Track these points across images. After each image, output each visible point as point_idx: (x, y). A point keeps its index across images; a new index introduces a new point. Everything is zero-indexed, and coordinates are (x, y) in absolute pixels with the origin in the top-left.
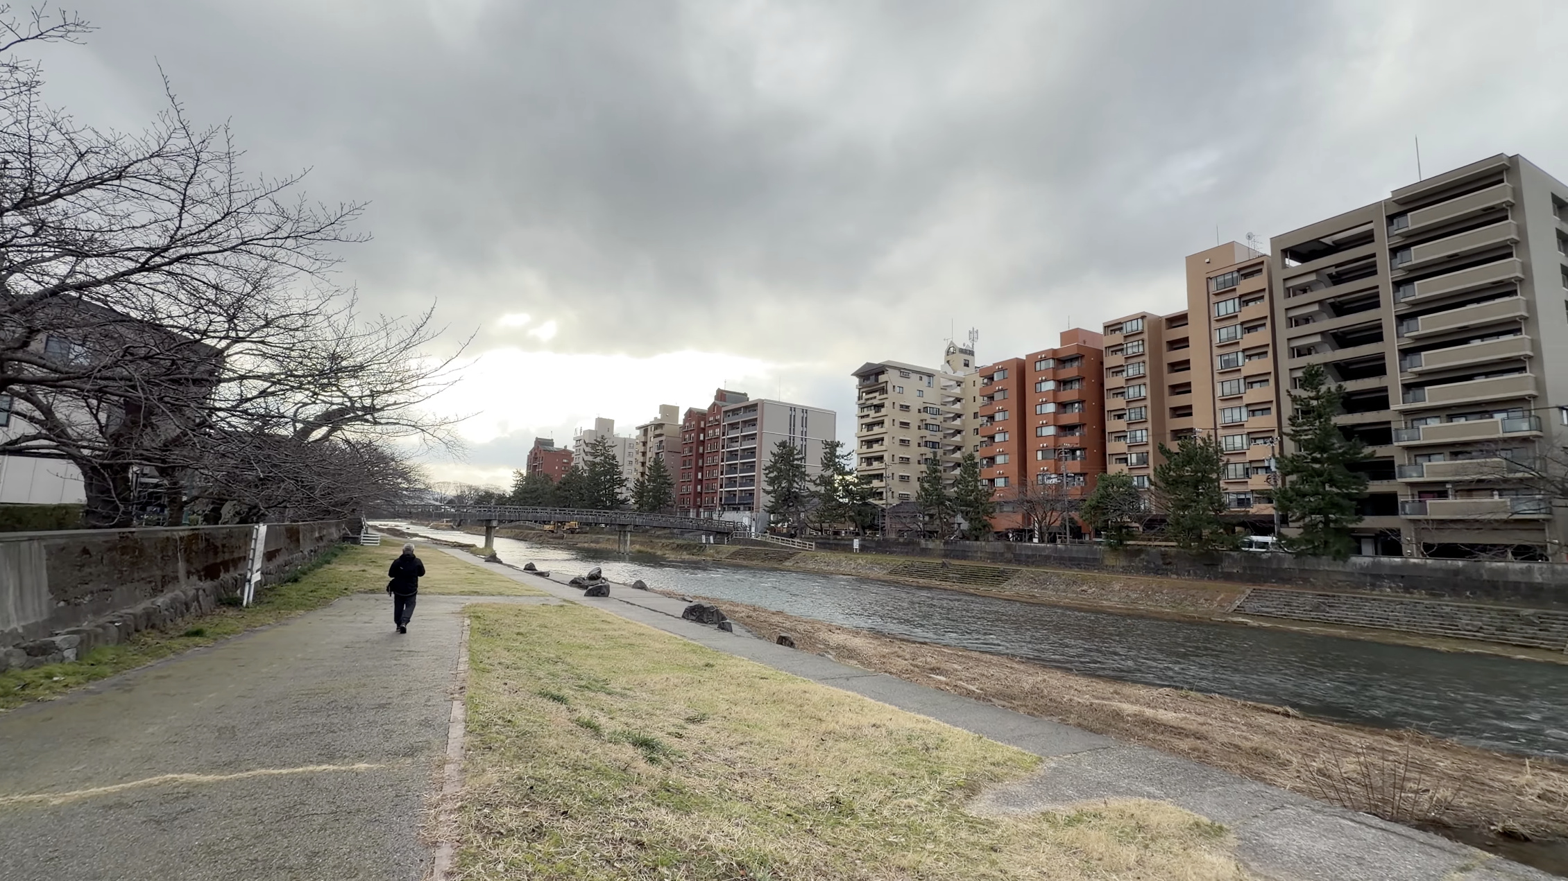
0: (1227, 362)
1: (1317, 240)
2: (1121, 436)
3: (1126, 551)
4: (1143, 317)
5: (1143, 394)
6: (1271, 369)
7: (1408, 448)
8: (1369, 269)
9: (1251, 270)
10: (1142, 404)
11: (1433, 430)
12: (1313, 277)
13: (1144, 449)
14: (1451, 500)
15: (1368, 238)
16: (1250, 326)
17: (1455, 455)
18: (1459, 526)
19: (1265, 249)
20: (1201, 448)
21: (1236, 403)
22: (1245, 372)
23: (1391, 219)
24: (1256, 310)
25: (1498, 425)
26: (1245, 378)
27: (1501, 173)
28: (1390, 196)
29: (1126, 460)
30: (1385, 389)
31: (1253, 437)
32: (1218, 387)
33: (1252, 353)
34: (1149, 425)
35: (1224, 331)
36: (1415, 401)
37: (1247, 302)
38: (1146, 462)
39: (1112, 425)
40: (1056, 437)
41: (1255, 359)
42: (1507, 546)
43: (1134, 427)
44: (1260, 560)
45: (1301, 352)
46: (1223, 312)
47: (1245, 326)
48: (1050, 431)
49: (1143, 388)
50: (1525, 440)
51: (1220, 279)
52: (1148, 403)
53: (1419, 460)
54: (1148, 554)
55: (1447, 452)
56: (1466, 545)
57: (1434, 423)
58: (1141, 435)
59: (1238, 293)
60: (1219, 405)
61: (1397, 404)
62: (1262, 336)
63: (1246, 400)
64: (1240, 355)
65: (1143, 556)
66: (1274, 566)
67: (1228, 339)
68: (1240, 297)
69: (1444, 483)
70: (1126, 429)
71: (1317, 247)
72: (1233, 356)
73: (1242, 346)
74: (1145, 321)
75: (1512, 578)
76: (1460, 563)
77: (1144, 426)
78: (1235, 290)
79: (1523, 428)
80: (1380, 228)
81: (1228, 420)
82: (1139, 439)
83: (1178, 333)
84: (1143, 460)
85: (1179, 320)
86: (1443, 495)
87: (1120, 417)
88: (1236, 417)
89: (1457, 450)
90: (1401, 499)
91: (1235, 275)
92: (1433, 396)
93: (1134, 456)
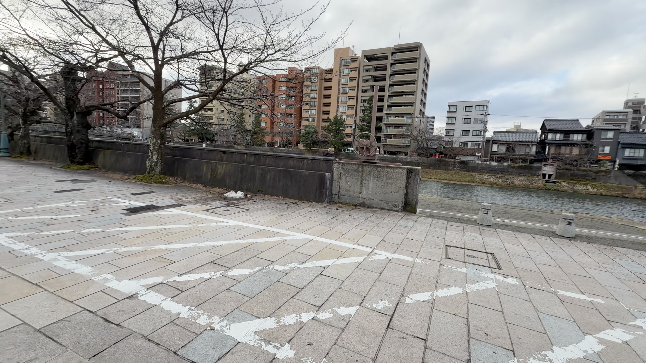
0: (344, 90)
1: (373, 55)
2: (307, 111)
3: (312, 151)
4: (318, 68)
5: (316, 97)
6: (356, 95)
7: (386, 124)
8: (384, 68)
9: (355, 59)
10: (314, 100)
11: (392, 120)
12: (371, 67)
13: (314, 116)
14: (392, 139)
15: (385, 58)
16: (352, 79)
17: (395, 127)
18: (397, 146)
19: (360, 54)
20: (339, 119)
21: (345, 105)
22: (349, 95)
23: (393, 53)
24: (354, 74)
25: (405, 120)
26: (348, 97)
27: (418, 47)
28: (394, 46)
29: (308, 120)
30: (383, 106)
31: (348, 116)
32: (340, 99)
33: (352, 88)
34: (317, 108)
35: (344, 79)
36: (389, 111)
37: (352, 71)
38: (314, 121)
39: (305, 107)
40: (285, 108)
41: (351, 90)
42: (403, 152)
43: (311, 108)
44: (350, 155)
45: (365, 91)
46: (345, 73)
47: (351, 79)
48: (283, 107)
49: (316, 94)
50: (409, 124)
51: (345, 61)
52: (317, 100)
53: (388, 128)
54: (319, 152)
55: (393, 126)
56: (396, 152)
57: (392, 118)
58: (314, 112)
59: (350, 67)
60: (340, 104)
61: (385, 111)
62: (354, 84)
63: (348, 104)
64: (348, 88)
65: (317, 153)
66: (353, 157)
67: (345, 83)
68: (350, 68)
69: (391, 135)
70: (309, 108)
71: (373, 57)
72: (346, 89)
73: (349, 86)
74: (319, 69)
75: (404, 160)
76: (394, 156)
77: (315, 108)
78: (349, 66)
79: (409, 121)
80: (390, 55)
81: (342, 110)
82: (313, 112)
83: (328, 76)
84: (314, 120)
85: (330, 71)
86: (391, 138)
87: (307, 104)
88: (344, 109)
89: (396, 126)
90: (382, 139)
91: (350, 60)
92: (394, 110)
93: (311, 119)
